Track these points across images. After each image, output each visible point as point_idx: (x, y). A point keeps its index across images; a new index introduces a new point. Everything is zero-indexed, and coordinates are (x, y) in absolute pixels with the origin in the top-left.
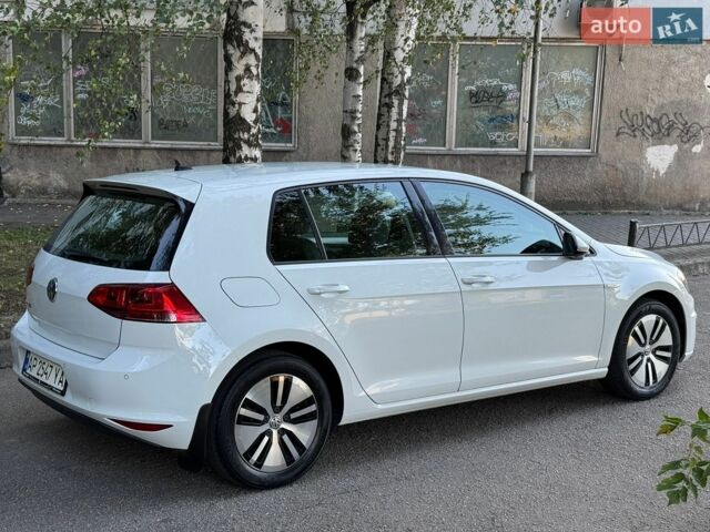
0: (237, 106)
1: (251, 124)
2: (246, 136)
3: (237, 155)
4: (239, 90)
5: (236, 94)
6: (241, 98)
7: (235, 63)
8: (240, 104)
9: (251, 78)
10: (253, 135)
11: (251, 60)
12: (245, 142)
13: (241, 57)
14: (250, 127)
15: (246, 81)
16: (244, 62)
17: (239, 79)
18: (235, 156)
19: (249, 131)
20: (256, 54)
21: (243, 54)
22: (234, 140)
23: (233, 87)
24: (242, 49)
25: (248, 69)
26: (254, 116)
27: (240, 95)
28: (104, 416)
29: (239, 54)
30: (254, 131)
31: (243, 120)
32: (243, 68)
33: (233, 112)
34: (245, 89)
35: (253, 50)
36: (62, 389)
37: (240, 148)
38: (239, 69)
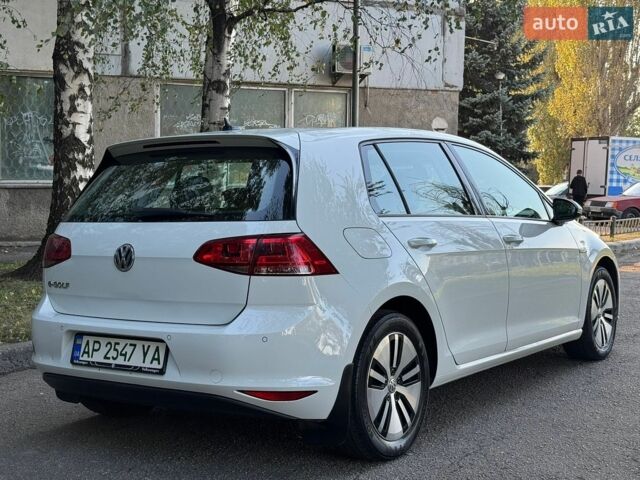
0: (71, 126)
1: (86, 144)
2: (81, 157)
3: (72, 176)
4: (73, 109)
5: (70, 114)
6: (75, 118)
7: (69, 83)
8: (75, 124)
9: (84, 98)
10: (88, 156)
11: (85, 80)
12: (80, 163)
13: (75, 77)
14: (85, 148)
15: (79, 101)
16: (77, 82)
17: (73, 99)
18: (69, 178)
19: (83, 152)
20: (89, 74)
21: (77, 74)
22: (68, 160)
23: (67, 107)
24: (76, 68)
25: (81, 89)
26: (88, 137)
27: (74, 115)
28: (233, 388)
29: (73, 74)
30: (88, 152)
31: (78, 141)
32: (77, 87)
33: (66, 132)
34: (79, 109)
35: (87, 71)
36: (160, 367)
37: (75, 169)
38: (72, 88)
